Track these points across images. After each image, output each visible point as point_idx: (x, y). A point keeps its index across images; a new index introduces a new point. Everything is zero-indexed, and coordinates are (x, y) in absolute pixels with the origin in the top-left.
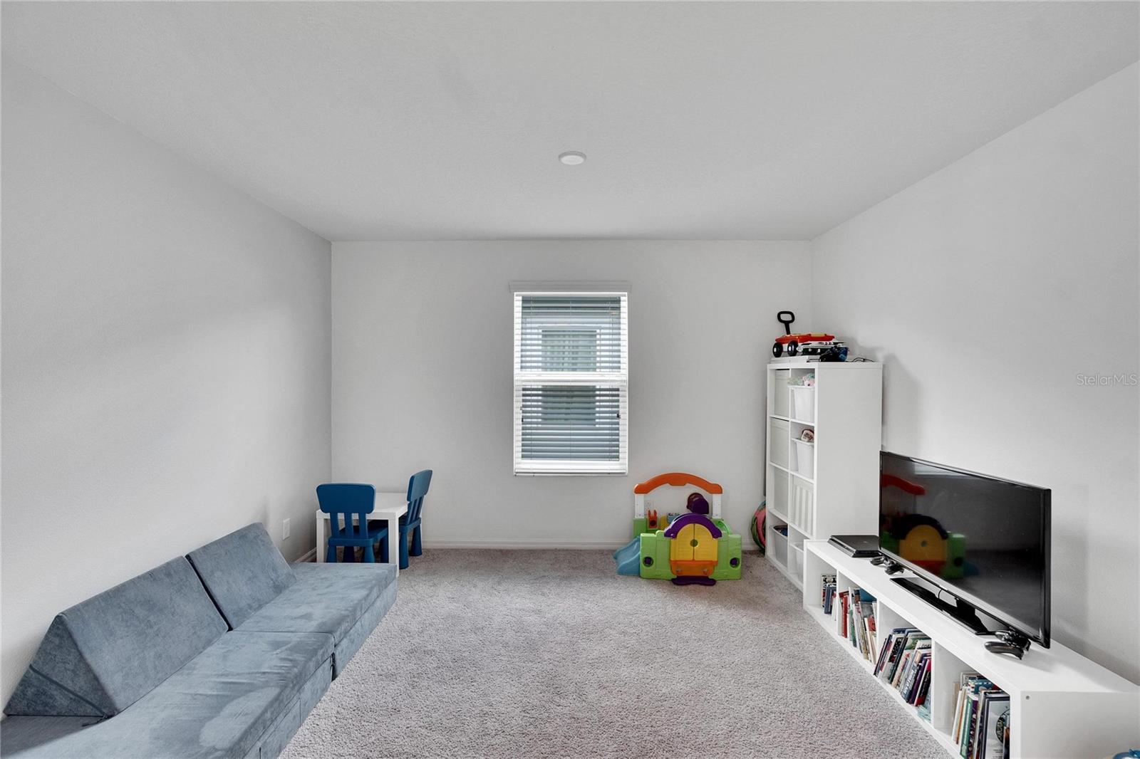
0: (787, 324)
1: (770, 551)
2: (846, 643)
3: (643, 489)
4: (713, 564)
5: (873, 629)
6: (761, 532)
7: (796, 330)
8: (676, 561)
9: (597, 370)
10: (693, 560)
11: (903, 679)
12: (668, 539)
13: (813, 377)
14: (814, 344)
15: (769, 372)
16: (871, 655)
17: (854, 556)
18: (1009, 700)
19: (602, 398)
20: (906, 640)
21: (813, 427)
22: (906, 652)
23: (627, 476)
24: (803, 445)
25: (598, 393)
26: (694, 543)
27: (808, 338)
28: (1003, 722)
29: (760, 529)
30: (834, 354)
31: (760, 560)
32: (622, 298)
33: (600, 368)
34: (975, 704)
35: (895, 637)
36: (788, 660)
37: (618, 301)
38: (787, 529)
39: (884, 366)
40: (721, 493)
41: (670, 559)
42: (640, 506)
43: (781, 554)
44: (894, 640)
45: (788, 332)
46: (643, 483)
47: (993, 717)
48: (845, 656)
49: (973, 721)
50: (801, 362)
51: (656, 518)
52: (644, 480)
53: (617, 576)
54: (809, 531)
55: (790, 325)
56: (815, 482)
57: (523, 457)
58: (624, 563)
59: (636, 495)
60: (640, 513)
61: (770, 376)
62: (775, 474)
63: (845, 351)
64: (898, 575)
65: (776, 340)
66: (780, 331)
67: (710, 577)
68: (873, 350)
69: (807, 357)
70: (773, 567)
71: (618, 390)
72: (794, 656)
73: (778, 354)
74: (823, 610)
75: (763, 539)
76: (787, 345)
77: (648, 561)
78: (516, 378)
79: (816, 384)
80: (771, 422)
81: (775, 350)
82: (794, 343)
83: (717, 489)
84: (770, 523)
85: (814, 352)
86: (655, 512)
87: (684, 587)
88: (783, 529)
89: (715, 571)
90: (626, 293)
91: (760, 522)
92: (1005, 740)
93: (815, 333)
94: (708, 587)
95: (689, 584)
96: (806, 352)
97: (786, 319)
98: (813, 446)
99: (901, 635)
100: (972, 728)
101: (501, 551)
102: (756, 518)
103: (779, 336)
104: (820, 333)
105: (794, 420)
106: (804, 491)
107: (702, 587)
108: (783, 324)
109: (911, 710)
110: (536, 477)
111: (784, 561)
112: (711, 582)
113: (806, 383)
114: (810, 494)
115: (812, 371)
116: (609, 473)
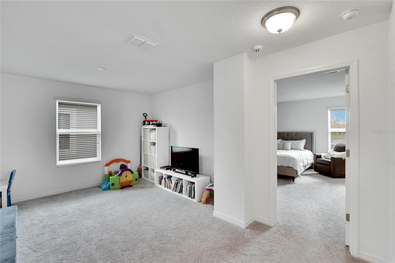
0: (145, 116)
1: (143, 176)
2: (166, 189)
3: (107, 165)
4: (131, 181)
5: (171, 183)
6: (141, 172)
7: (148, 118)
8: (122, 182)
9: (70, 128)
10: (126, 181)
11: (178, 190)
12: (119, 177)
13: (155, 130)
14: (154, 122)
15: (142, 129)
16: (171, 189)
17: (166, 170)
18: (195, 184)
19: (73, 138)
20: (178, 182)
21: (155, 142)
22: (178, 184)
23: (101, 162)
24: (153, 147)
25: (71, 136)
26: (126, 176)
27: (152, 121)
28: (194, 188)
29: (140, 171)
30: (159, 125)
31: (141, 179)
32: (98, 106)
33: (72, 128)
34: (190, 187)
35: (176, 182)
36: (156, 195)
37: (96, 107)
38: (148, 169)
39: (169, 128)
40: (130, 163)
41: (120, 183)
42: (106, 170)
43: (147, 176)
44: (176, 183)
45: (146, 119)
46: (107, 163)
47: (193, 187)
48: (166, 191)
49: (190, 190)
50: (152, 127)
51: (111, 173)
52: (108, 162)
53: (103, 191)
54: (155, 167)
55: (146, 117)
56: (156, 155)
57: (60, 160)
58: (104, 188)
59: (105, 167)
60: (107, 172)
61: (142, 130)
62: (144, 156)
63: (162, 124)
64: (175, 171)
65: (144, 121)
66: (144, 119)
67: (131, 185)
68: (166, 124)
69: (153, 125)
70: (144, 180)
71: (96, 135)
72: (157, 194)
73: (144, 124)
74: (160, 184)
75: (141, 173)
76: (147, 122)
77: (113, 185)
78: (57, 132)
79: (156, 132)
80: (143, 142)
81: (143, 123)
82: (149, 122)
83: (129, 162)
84: (143, 169)
85: (154, 124)
86: (111, 171)
87: (124, 189)
88: (147, 169)
89: (132, 183)
90: (100, 105)
91: (140, 169)
92: (194, 191)
93: (154, 120)
94: (131, 187)
95: (125, 188)
96: (152, 124)
97: (145, 115)
98: (155, 147)
99: (177, 181)
100: (190, 191)
101: (53, 196)
102: (139, 168)
103: (144, 120)
104: (155, 120)
105: (150, 141)
106: (153, 158)
107: (129, 188)
108: (144, 117)
109: (180, 194)
110: (67, 166)
111: (148, 177)
112: (132, 186)
113: (154, 132)
114: (155, 159)
115: (155, 129)
116: (94, 162)
